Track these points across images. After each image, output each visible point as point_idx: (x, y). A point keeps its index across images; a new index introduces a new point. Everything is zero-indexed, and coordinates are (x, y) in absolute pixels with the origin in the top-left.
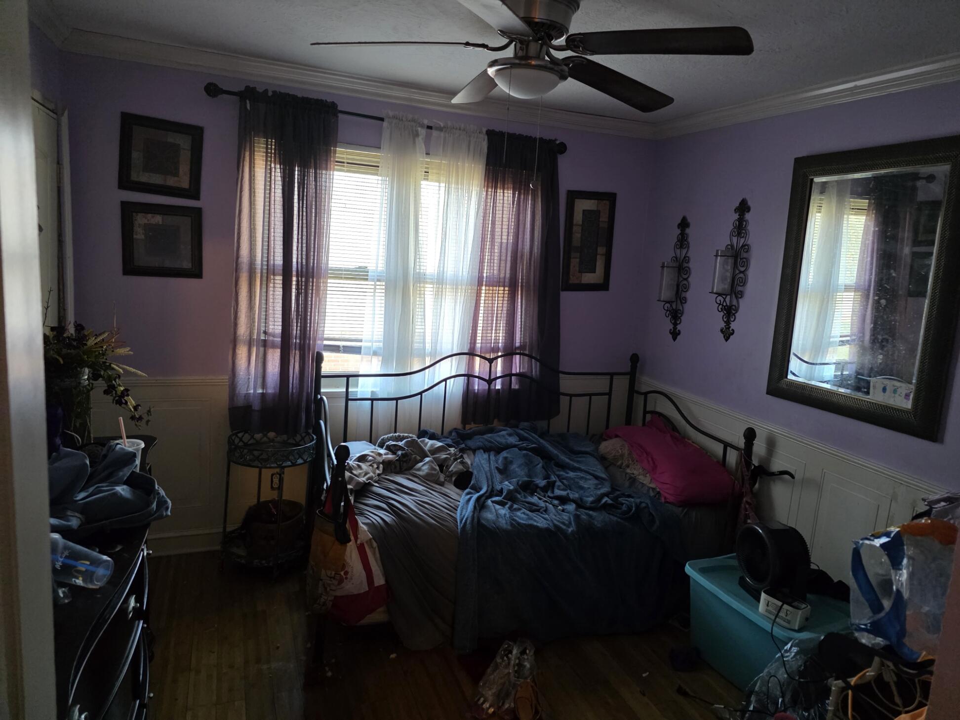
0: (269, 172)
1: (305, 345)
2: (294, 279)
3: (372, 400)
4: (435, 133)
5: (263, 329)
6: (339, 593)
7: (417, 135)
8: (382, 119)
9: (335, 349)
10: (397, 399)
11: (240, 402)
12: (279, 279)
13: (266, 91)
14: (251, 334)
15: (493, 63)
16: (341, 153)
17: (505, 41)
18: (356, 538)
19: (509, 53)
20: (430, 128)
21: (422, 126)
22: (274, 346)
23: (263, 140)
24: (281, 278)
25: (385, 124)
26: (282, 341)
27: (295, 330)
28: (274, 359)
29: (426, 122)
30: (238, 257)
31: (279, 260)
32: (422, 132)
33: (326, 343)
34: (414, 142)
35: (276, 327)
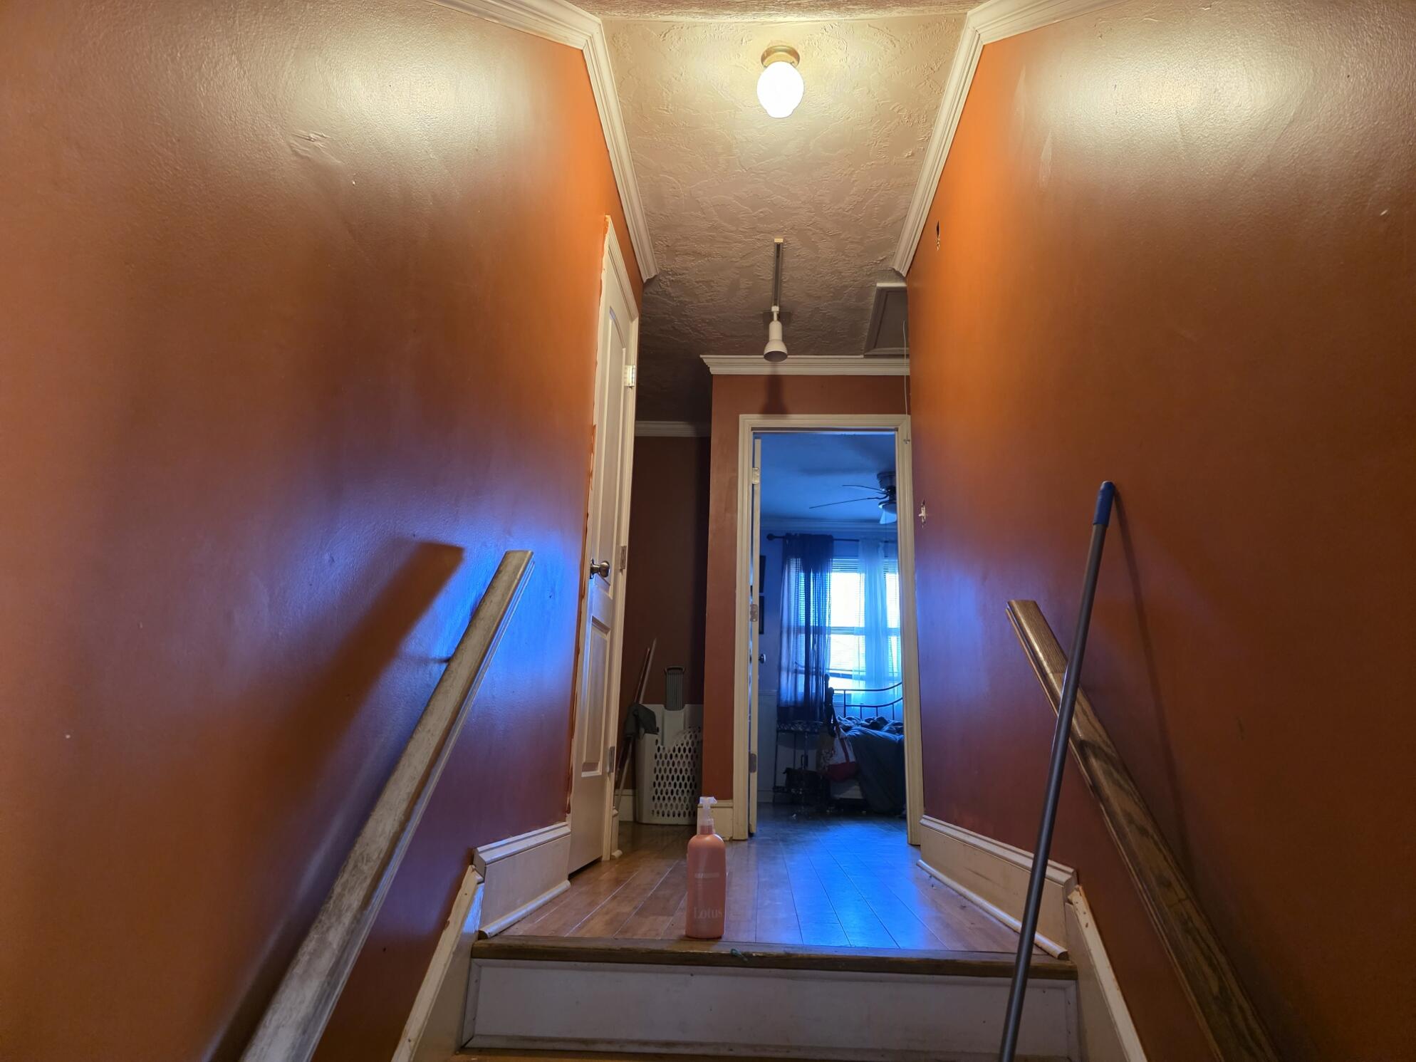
0: (797, 572)
1: (818, 674)
2: (812, 636)
3: (861, 706)
4: (890, 544)
5: (794, 661)
6: (831, 763)
7: (878, 547)
8: (858, 541)
9: (837, 675)
10: (877, 707)
11: (783, 705)
12: (803, 636)
13: (796, 535)
14: (788, 666)
15: (880, 504)
16: (835, 561)
17: (885, 495)
18: (839, 735)
19: (888, 499)
20: (886, 542)
21: (882, 542)
22: (801, 673)
23: (795, 560)
24: (804, 635)
25: (860, 543)
26: (805, 670)
27: (813, 664)
28: (801, 679)
29: (884, 539)
30: (782, 620)
31: (803, 623)
32: (882, 545)
33: (831, 671)
34: (877, 551)
35: (802, 662)
